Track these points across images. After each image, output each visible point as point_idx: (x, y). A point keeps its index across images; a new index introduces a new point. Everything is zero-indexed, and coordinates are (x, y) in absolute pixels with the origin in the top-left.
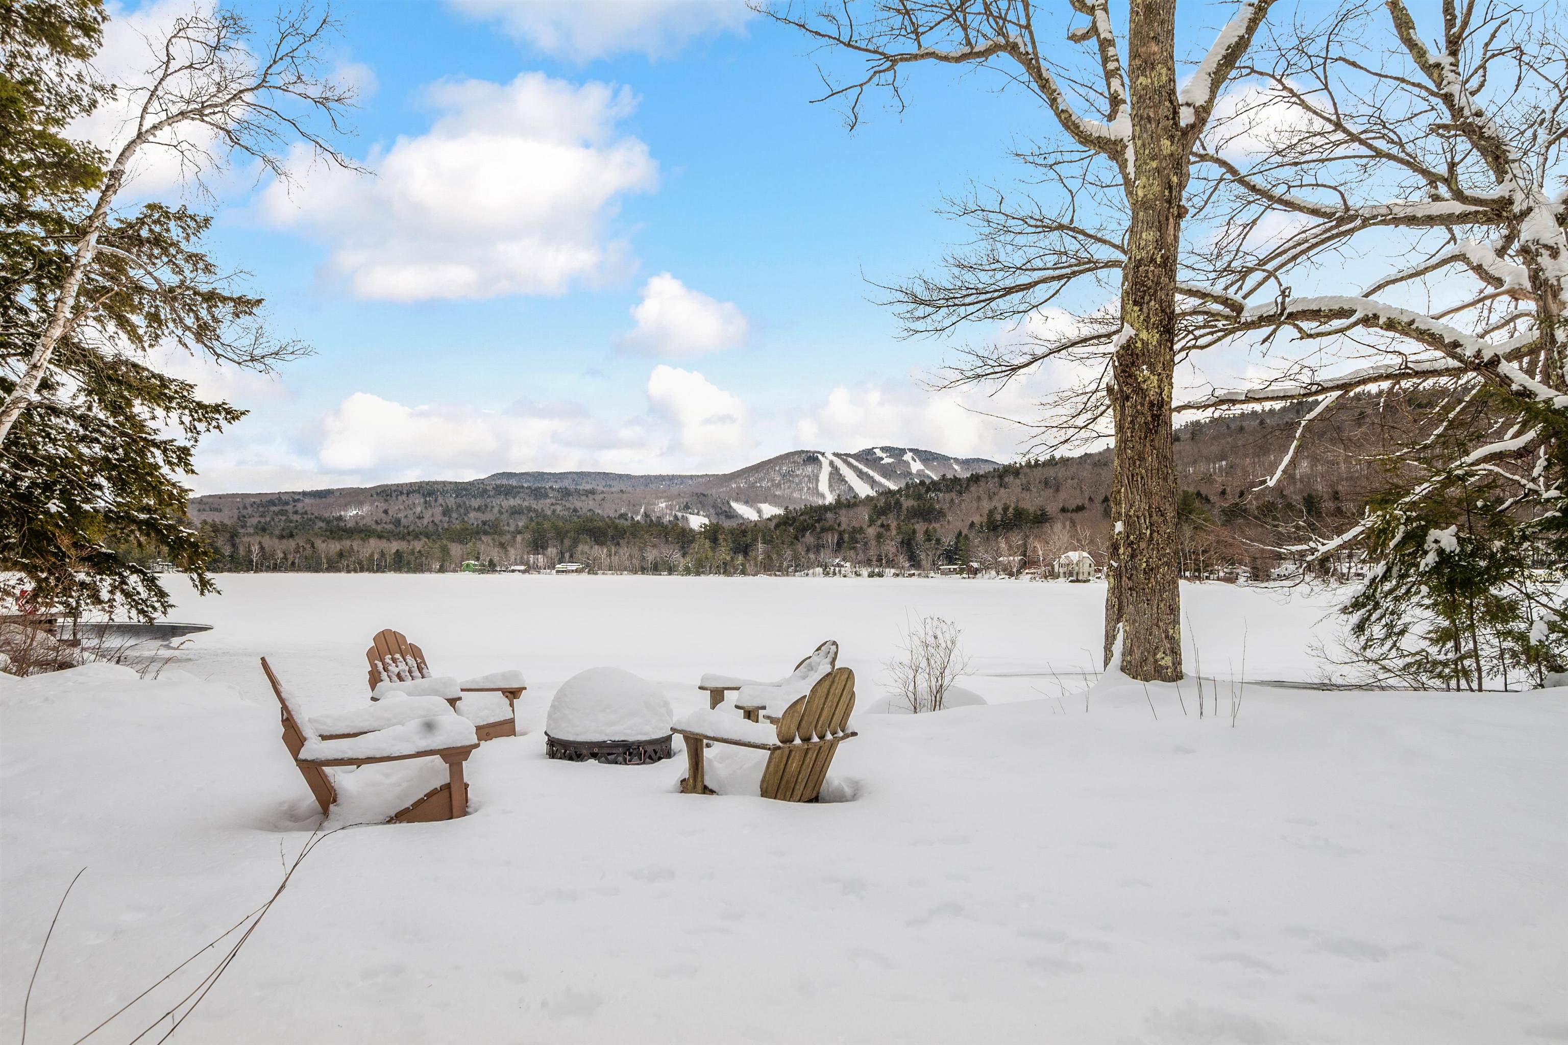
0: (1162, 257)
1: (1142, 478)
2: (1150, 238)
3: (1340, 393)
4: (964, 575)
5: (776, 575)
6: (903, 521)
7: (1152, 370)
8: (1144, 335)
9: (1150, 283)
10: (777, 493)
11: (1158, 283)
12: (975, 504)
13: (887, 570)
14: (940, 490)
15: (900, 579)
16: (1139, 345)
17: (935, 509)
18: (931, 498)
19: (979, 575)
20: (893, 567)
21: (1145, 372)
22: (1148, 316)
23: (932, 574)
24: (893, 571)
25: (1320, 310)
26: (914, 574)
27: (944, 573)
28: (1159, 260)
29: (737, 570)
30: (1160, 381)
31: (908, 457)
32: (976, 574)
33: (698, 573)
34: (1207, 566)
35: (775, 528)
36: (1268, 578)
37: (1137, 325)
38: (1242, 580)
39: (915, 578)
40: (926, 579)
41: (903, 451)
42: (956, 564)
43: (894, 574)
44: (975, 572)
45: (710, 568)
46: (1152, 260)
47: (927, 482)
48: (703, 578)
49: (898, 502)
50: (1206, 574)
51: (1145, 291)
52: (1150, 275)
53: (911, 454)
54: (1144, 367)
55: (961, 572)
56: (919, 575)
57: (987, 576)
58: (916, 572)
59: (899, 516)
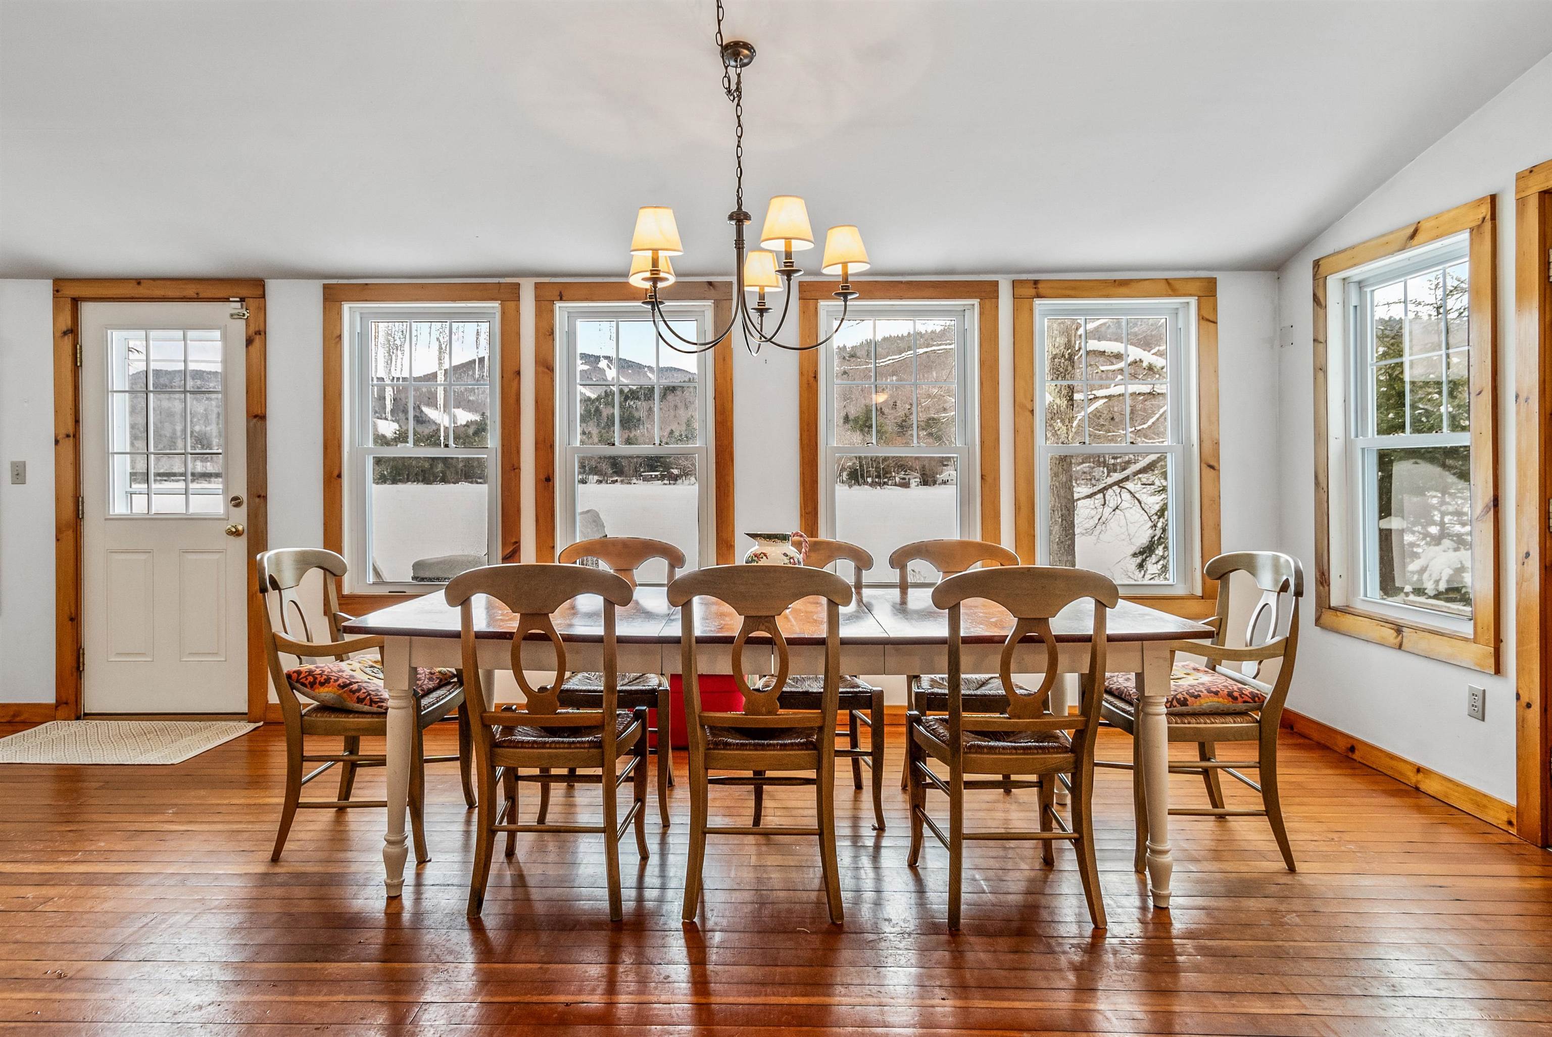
0: (1069, 354)
1: (1056, 487)
2: (1062, 342)
3: (1106, 400)
4: (666, 482)
5: (477, 483)
6: (604, 428)
7: (1063, 421)
8: (1058, 401)
9: (1061, 370)
10: (471, 398)
11: (1066, 370)
12: (672, 413)
13: (591, 477)
14: (638, 398)
15: (603, 485)
16: (1055, 407)
17: (633, 417)
18: (630, 406)
19: (680, 481)
20: (596, 474)
21: (1059, 424)
22: (1061, 390)
23: (634, 481)
24: (596, 478)
25: (1104, 352)
26: (617, 481)
27: (646, 479)
28: (1067, 356)
29: (437, 477)
30: (1068, 429)
31: (603, 364)
32: (676, 480)
33: (394, 481)
34: (887, 473)
35: (473, 435)
36: (935, 483)
37: (1053, 394)
38: (913, 483)
39: (618, 485)
40: (629, 486)
41: (597, 359)
42: (657, 471)
43: (597, 481)
44: (674, 479)
45: (408, 475)
46: (1063, 356)
47: (626, 390)
48: (400, 486)
49: (597, 410)
50: (886, 480)
51: (1058, 375)
52: (1062, 365)
53: (606, 361)
54: (1059, 421)
55: (662, 478)
56: (622, 482)
57: (687, 482)
58: (619, 479)
59: (598, 425)
